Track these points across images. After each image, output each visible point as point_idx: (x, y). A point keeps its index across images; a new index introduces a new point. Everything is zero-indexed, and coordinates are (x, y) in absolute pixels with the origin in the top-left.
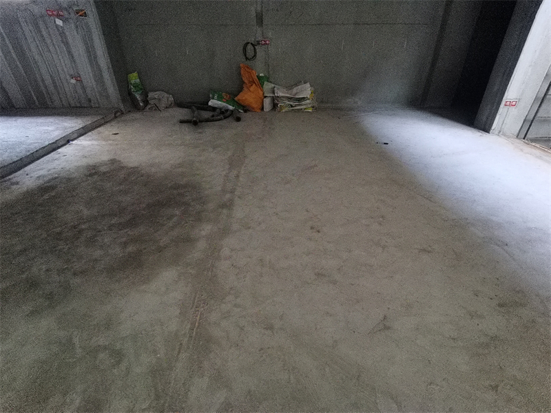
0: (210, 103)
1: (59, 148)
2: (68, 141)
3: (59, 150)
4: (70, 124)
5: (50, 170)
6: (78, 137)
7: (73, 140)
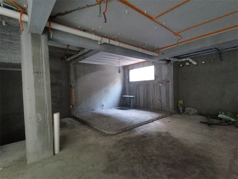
0: (219, 116)
1: (150, 123)
2: (153, 121)
3: (150, 124)
4: (154, 115)
5: (146, 130)
6: (156, 120)
7: (154, 121)
